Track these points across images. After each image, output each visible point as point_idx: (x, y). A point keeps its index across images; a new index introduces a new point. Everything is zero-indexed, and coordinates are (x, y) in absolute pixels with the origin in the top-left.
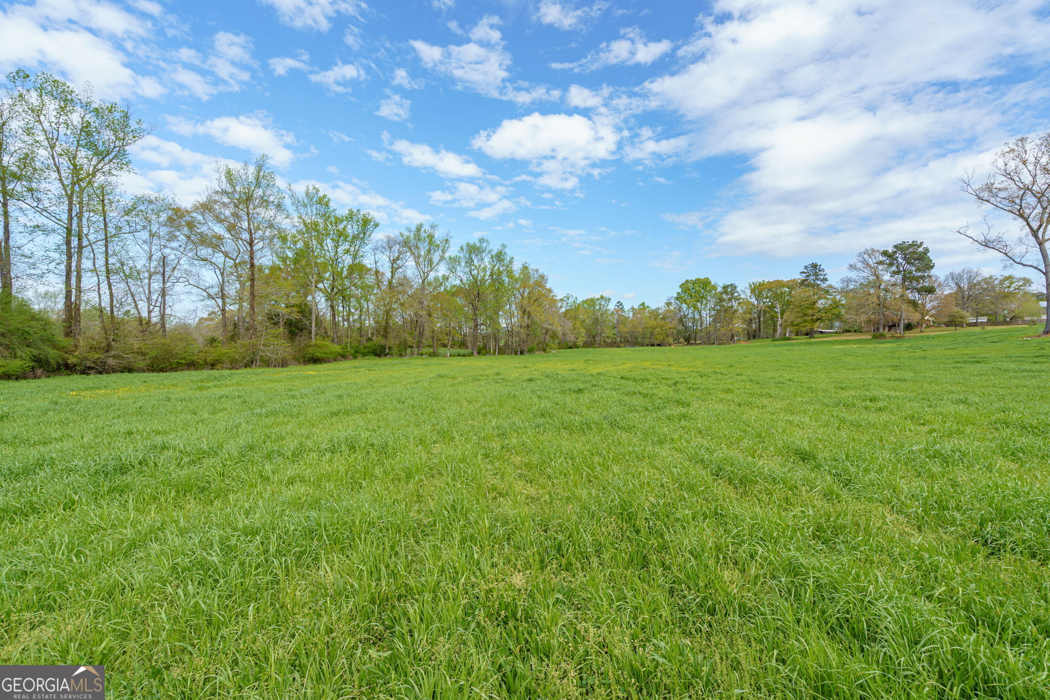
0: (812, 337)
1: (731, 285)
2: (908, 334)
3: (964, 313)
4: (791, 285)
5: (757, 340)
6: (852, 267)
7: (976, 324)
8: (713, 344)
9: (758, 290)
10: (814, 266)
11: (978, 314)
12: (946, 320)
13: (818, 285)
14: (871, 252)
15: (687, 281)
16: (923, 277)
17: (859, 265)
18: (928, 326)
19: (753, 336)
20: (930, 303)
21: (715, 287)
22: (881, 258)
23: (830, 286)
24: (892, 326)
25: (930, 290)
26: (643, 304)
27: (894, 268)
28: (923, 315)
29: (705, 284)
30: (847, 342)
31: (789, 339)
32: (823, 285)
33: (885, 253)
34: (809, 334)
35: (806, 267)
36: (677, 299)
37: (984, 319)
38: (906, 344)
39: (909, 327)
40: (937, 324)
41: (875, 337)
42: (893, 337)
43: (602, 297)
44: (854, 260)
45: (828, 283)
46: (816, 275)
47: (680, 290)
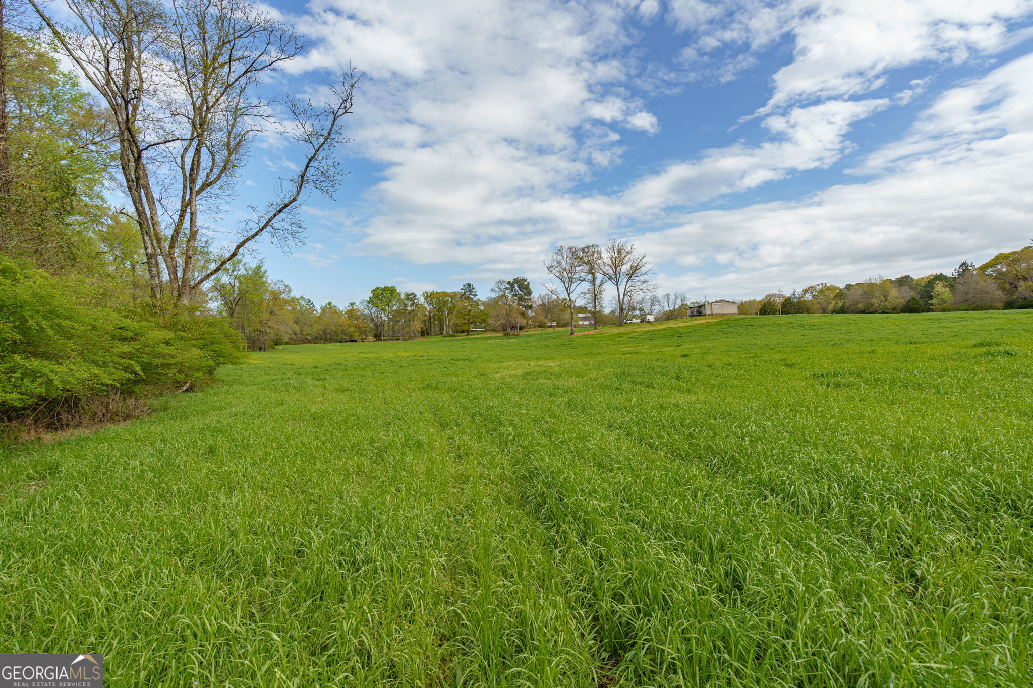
0: (468, 334)
1: (413, 294)
2: (522, 333)
3: (546, 320)
4: (453, 295)
5: (427, 337)
6: (493, 290)
7: (551, 327)
8: (398, 340)
9: (430, 297)
10: (469, 285)
11: (553, 321)
12: (537, 324)
13: (472, 299)
14: (502, 282)
15: (377, 288)
16: (527, 299)
17: (496, 289)
18: (530, 328)
19: (424, 333)
20: (530, 313)
21: (399, 295)
22: (507, 286)
23: (479, 300)
24: (513, 327)
25: (530, 307)
26: (330, 304)
27: (514, 293)
28: (528, 321)
29: (392, 291)
30: (490, 338)
31: (451, 336)
32: (475, 299)
33: (509, 283)
34: (468, 332)
35: (464, 286)
36: (369, 302)
37: (555, 324)
38: (522, 340)
39: (521, 328)
40: (534, 326)
41: (505, 335)
42: (514, 335)
43: (302, 298)
44: (493, 286)
45: (477, 298)
46: (470, 291)
47: (371, 295)
